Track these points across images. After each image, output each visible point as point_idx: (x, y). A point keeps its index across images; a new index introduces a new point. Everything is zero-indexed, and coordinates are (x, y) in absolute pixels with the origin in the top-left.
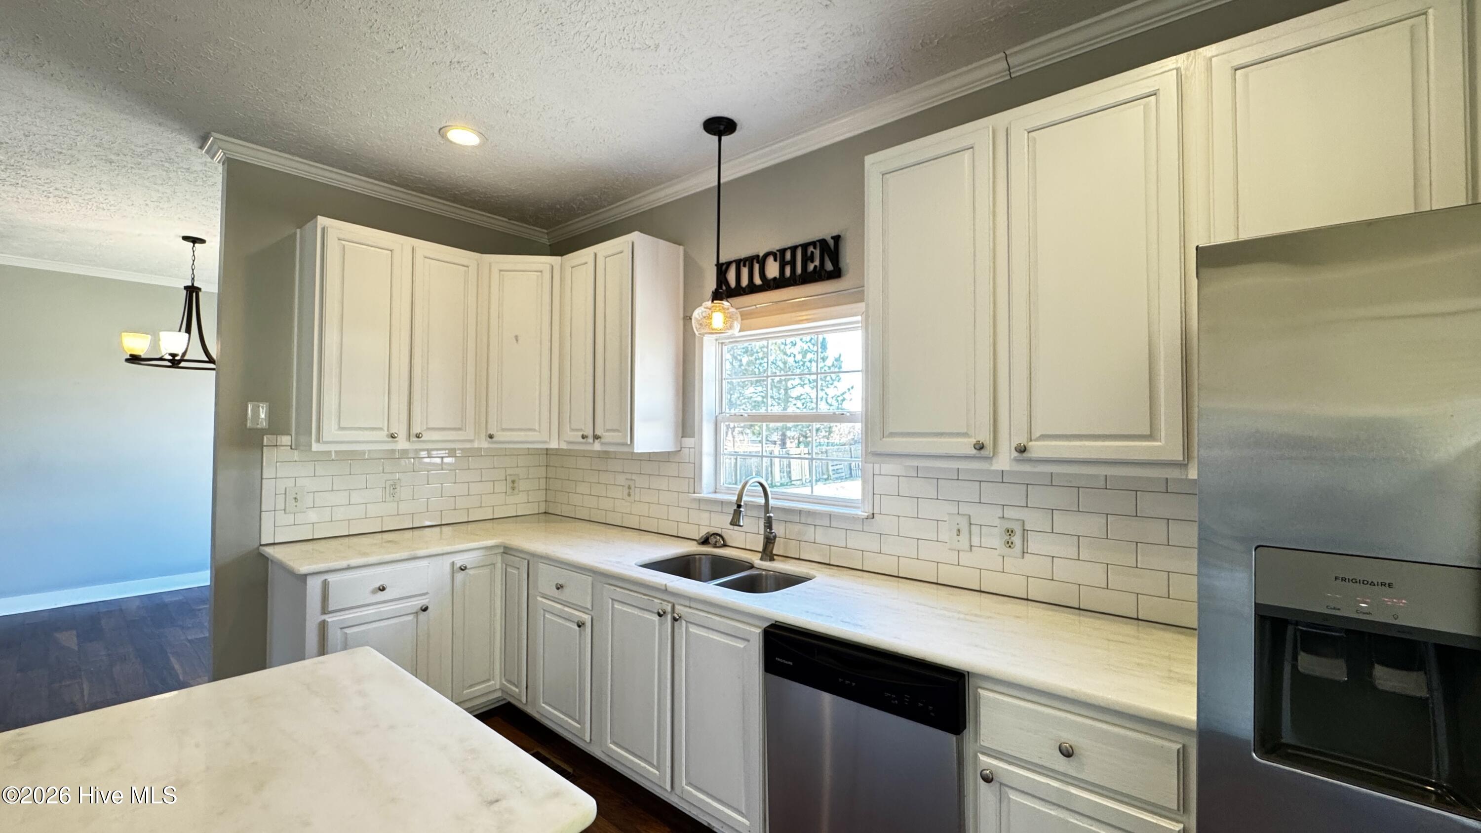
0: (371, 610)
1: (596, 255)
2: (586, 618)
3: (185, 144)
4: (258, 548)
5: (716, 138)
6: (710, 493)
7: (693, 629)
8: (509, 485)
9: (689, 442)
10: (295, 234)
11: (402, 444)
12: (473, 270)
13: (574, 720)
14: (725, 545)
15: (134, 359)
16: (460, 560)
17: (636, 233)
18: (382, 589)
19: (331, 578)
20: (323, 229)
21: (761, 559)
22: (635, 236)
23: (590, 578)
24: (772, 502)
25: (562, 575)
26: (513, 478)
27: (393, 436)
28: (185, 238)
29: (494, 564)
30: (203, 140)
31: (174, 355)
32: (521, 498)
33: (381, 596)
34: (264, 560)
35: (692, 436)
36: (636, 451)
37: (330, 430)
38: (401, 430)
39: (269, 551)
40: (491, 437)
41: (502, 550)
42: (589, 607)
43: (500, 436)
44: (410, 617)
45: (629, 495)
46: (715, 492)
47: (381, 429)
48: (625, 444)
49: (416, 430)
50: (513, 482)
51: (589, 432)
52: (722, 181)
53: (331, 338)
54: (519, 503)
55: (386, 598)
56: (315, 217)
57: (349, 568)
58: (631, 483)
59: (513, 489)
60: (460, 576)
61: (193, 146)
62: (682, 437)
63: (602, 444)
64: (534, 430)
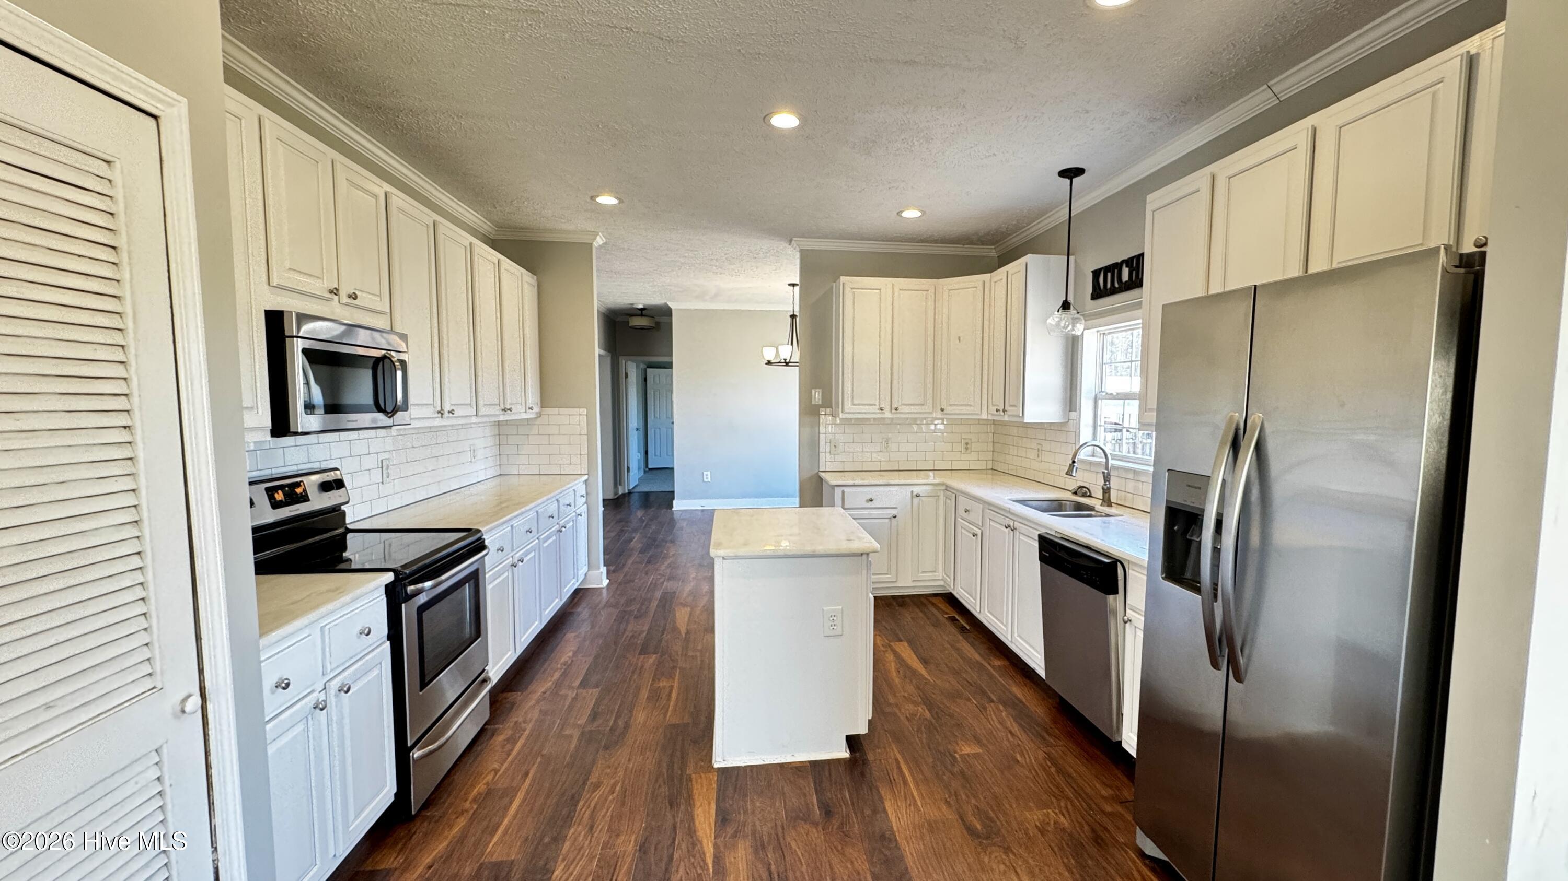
0: (866, 512)
1: (1008, 272)
2: (979, 532)
3: (784, 245)
4: (818, 473)
5: (1068, 181)
6: (1088, 456)
7: (1022, 537)
8: (964, 446)
9: (1073, 415)
10: (832, 288)
11: (887, 415)
12: (932, 291)
13: (972, 597)
14: (1090, 496)
15: (769, 363)
16: (916, 490)
17: (1029, 255)
18: (871, 500)
19: (846, 489)
20: (843, 284)
21: (1101, 505)
22: (1029, 258)
23: (981, 506)
24: (1111, 462)
25: (969, 504)
26: (967, 441)
27: (882, 410)
28: (790, 285)
29: (938, 496)
30: (791, 241)
31: (785, 360)
32: (973, 456)
33: (869, 505)
34: (821, 480)
35: (1075, 411)
36: (1025, 421)
37: (848, 406)
38: (886, 405)
39: (822, 475)
40: (942, 410)
41: (944, 488)
42: (981, 524)
43: (949, 409)
44: (887, 521)
45: (1038, 456)
46: (1093, 456)
47: (875, 405)
48: (1018, 416)
49: (895, 406)
50: (967, 444)
51: (1001, 408)
52: (1072, 215)
53: (848, 349)
54: (970, 460)
55: (873, 506)
56: (839, 278)
57: (854, 486)
58: (1040, 447)
59: (967, 449)
60: (916, 500)
61: (787, 245)
62: (1070, 411)
63: (1009, 416)
64: (970, 405)
